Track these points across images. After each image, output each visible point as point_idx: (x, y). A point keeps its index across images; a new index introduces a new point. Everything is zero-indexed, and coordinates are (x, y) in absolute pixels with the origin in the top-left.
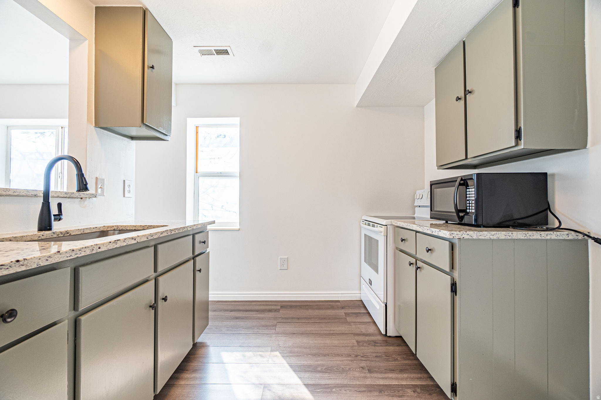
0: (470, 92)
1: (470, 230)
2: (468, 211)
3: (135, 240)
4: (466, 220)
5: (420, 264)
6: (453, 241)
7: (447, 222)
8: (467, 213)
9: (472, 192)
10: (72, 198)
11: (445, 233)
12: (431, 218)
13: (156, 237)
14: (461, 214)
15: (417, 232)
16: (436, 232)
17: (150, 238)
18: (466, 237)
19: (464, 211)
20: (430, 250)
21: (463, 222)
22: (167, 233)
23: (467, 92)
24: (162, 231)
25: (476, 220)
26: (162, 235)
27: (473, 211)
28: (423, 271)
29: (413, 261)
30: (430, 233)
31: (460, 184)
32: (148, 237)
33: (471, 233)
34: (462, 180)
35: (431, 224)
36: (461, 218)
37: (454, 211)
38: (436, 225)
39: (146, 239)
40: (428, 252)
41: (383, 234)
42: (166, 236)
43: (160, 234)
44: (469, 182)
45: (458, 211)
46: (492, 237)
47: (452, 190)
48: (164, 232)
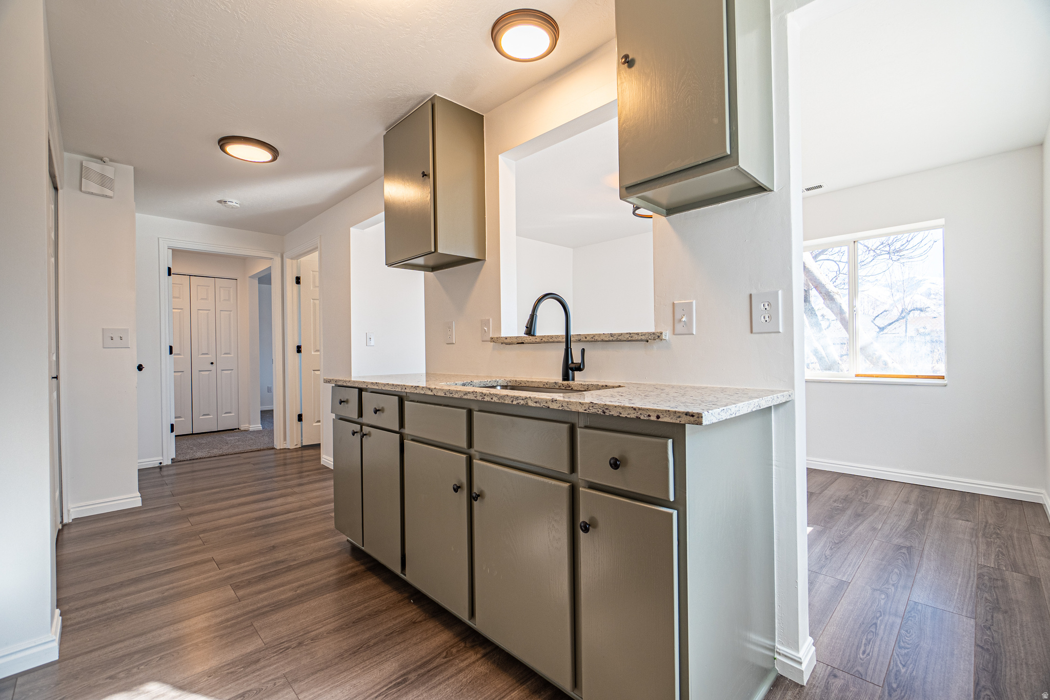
3: (432, 391)
10: (620, 341)
13: (456, 396)
17: (448, 395)
22: (475, 396)
24: (465, 391)
26: (465, 397)
32: (447, 393)
39: (444, 395)
42: (472, 399)
43: (462, 394)
48: (469, 392)
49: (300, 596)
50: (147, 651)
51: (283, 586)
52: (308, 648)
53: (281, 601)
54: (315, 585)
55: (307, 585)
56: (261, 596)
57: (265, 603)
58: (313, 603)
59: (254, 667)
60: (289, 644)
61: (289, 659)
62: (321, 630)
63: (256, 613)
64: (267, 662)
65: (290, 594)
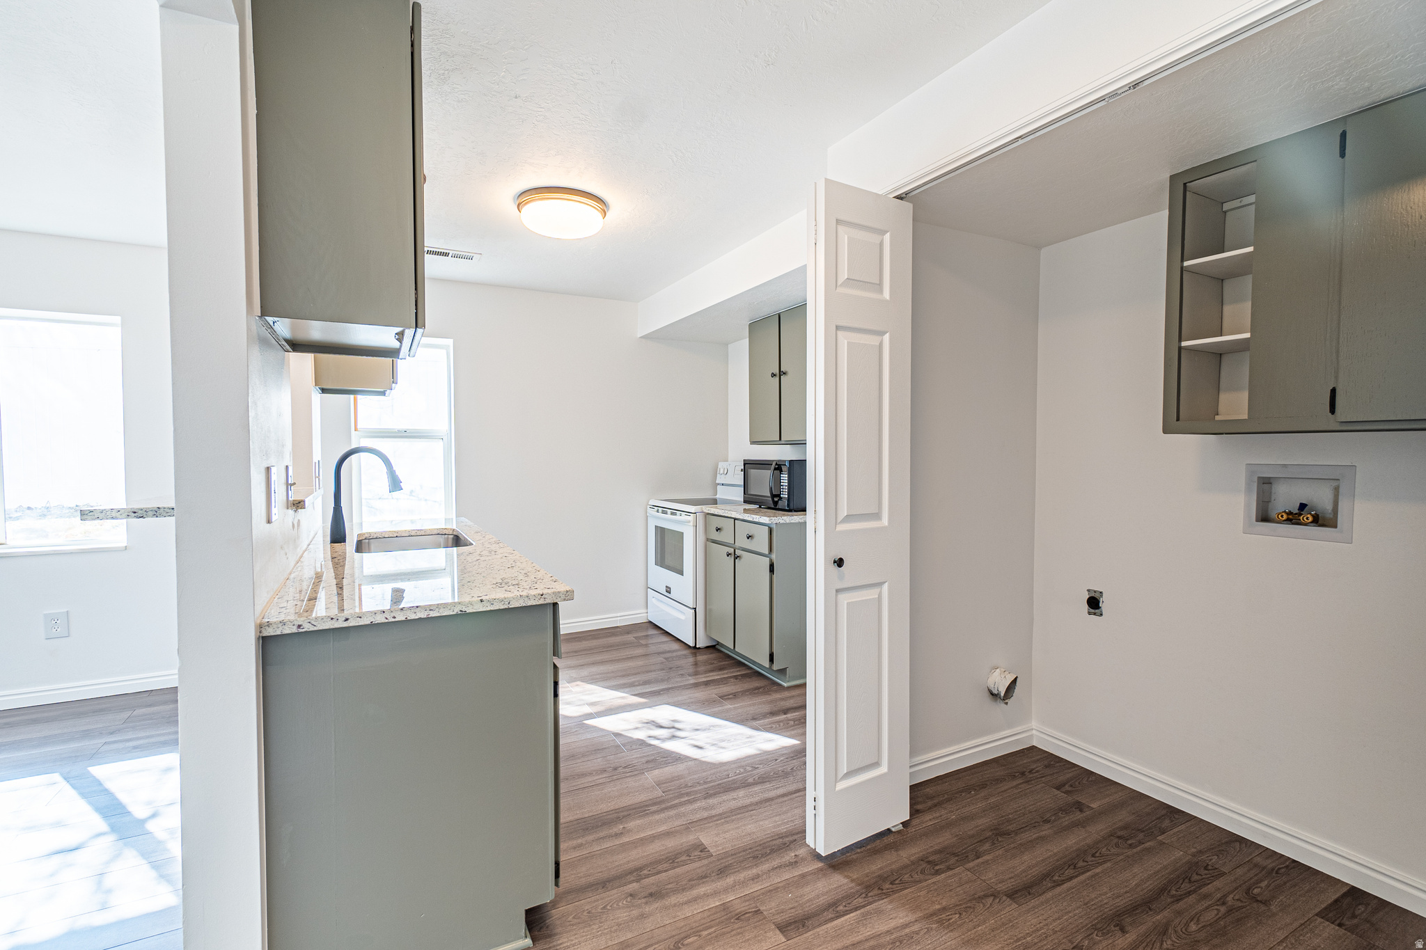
0: (784, 373)
1: (784, 515)
2: (782, 496)
4: (780, 504)
5: (738, 552)
6: (772, 526)
7: (760, 507)
8: (781, 498)
9: (785, 478)
11: (765, 520)
12: (745, 502)
14: (776, 499)
15: (735, 519)
16: (756, 518)
18: (782, 522)
19: (779, 496)
20: (750, 536)
21: (777, 507)
23: (782, 373)
25: (788, 505)
27: (786, 496)
28: (742, 560)
29: (731, 550)
30: (751, 520)
31: (775, 469)
33: (785, 518)
34: (776, 464)
35: (745, 509)
36: (776, 503)
37: (769, 495)
38: (749, 510)
40: (748, 538)
41: (691, 524)
44: (784, 468)
45: (773, 496)
46: (800, 521)
47: (767, 474)
49: (619, 820)
50: (763, 780)
51: (642, 839)
52: (609, 765)
53: (640, 816)
54: (601, 834)
55: (610, 836)
56: (663, 828)
57: (657, 817)
58: (604, 807)
59: (649, 759)
60: (624, 770)
61: (623, 759)
62: (597, 777)
63: (663, 806)
64: (641, 760)
65: (631, 824)
